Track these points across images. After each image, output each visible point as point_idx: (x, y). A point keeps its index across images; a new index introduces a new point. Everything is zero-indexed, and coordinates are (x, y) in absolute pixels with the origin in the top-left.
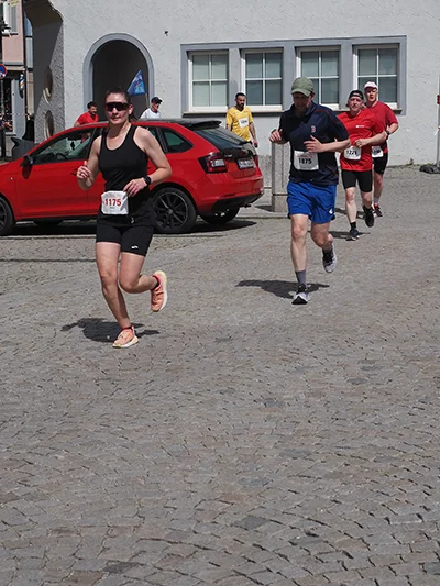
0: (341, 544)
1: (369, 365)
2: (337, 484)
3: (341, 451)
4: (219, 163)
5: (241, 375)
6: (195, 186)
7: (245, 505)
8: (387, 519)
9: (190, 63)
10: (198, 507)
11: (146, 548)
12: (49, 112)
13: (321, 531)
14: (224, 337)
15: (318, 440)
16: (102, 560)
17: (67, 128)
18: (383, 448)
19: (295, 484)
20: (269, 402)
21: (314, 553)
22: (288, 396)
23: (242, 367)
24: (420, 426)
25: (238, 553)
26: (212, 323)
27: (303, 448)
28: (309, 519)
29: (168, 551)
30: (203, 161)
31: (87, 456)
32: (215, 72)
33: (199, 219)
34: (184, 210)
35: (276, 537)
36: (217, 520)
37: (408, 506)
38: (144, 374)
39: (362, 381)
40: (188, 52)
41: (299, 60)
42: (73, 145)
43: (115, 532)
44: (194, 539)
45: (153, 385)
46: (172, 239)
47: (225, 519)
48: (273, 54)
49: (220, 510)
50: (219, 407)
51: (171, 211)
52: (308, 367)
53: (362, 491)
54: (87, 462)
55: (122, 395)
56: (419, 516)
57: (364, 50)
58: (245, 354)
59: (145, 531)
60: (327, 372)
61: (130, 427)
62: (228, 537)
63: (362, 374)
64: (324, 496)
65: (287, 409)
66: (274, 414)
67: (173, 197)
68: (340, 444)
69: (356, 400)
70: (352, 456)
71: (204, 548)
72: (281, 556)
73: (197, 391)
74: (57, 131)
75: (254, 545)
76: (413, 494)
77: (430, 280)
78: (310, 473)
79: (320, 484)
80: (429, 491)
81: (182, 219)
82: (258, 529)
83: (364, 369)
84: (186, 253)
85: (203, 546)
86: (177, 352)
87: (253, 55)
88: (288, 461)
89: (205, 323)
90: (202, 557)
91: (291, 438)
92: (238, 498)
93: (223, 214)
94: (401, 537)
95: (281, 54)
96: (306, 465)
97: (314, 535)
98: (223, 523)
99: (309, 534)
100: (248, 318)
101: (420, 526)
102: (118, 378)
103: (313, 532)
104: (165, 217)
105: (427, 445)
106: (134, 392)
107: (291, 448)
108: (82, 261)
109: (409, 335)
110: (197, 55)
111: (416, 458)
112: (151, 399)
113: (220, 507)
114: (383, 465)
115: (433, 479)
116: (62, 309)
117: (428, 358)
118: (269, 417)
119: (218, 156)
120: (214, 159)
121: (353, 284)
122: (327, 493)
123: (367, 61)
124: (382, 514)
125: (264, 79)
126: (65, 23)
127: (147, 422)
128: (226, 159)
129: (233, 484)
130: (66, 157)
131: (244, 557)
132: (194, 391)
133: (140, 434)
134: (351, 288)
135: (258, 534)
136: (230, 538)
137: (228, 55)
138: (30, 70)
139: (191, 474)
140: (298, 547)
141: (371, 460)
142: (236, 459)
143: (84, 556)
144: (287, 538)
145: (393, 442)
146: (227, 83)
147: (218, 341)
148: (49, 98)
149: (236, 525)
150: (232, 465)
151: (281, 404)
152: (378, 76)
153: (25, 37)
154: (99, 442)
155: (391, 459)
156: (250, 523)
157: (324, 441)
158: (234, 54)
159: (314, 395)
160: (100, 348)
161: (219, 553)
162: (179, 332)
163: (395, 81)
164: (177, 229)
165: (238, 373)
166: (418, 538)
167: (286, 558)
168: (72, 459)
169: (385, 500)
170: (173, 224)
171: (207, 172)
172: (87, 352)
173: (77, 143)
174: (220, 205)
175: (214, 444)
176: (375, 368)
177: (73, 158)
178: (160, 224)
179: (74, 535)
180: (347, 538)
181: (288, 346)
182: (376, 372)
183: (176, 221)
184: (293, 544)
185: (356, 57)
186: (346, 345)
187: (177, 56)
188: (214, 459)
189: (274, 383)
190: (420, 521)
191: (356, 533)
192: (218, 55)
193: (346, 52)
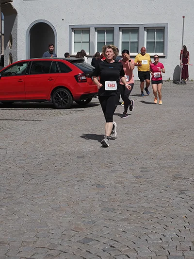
0: (125, 251)
1: (144, 170)
2: (126, 223)
3: (129, 209)
4: (83, 78)
5: (87, 173)
6: (72, 88)
7: (84, 232)
8: (147, 240)
9: (73, 33)
10: (63, 233)
11: (38, 251)
12: (10, 54)
13: (116, 245)
14: (81, 156)
15: (119, 203)
16: (18, 257)
17: (18, 60)
18: (147, 208)
19: (107, 223)
20: (98, 186)
21: (113, 255)
22: (107, 183)
23: (88, 170)
24: (165, 198)
25: (79, 254)
26: (77, 150)
27: (112, 207)
28: (112, 240)
29: (48, 253)
30: (76, 77)
31: (16, 209)
32: (84, 37)
33: (74, 102)
34: (67, 98)
35: (96, 247)
36: (71, 239)
37: (156, 235)
38: (44, 172)
39: (140, 177)
40: (72, 28)
41: (121, 33)
42: (19, 69)
43: (25, 244)
44: (60, 248)
45: (48, 177)
46: (62, 111)
47: (75, 239)
48: (110, 30)
49: (73, 235)
50: (76, 188)
51: (62, 99)
52: (117, 170)
53: (136, 227)
54: (15, 212)
55: (33, 181)
56: (161, 239)
57: (149, 30)
58: (89, 164)
59: (38, 244)
60: (125, 173)
61: (36, 196)
62: (75, 247)
63: (141, 174)
64: (119, 229)
65: (106, 189)
66: (100, 191)
67: (63, 92)
68: (128, 206)
69: (137, 185)
70: (133, 211)
71: (64, 252)
72: (98, 256)
73: (67, 180)
74: (13, 62)
75: (87, 251)
76: (159, 229)
77: (174, 132)
78: (114, 218)
79: (118, 223)
80: (166, 228)
81: (67, 102)
82: (89, 244)
83: (141, 171)
84: (67, 117)
85: (64, 251)
86: (60, 162)
87: (101, 30)
88: (105, 213)
89: (73, 149)
90: (63, 256)
91: (107, 202)
92: (81, 229)
93: (85, 101)
94: (152, 249)
95: (113, 30)
96: (112, 214)
97: (113, 247)
98: (74, 241)
99: (111, 246)
100: (92, 147)
101: (161, 243)
102: (32, 173)
103: (113, 245)
104: (59, 101)
105: (167, 207)
106: (39, 180)
107: (107, 207)
108: (21, 120)
109: (162, 157)
110: (76, 30)
111: (161, 212)
112: (46, 183)
113: (73, 233)
114: (146, 216)
115: (168, 222)
116: (10, 141)
117: (170, 167)
118: (98, 193)
119: (83, 75)
120: (81, 76)
121: (140, 133)
122: (121, 228)
123: (151, 34)
124: (144, 238)
125: (105, 41)
126: (18, 14)
127: (43, 194)
128: (86, 76)
129: (79, 223)
130: (16, 74)
131: (82, 257)
132: (66, 180)
133: (40, 199)
134: (139, 135)
135: (89, 246)
136: (76, 247)
137: (90, 30)
138: (3, 35)
139: (61, 218)
140: (106, 252)
141: (142, 213)
142: (82, 211)
143: (10, 255)
144: (101, 248)
145: (152, 205)
146: (89, 42)
147: (78, 157)
148: (11, 47)
149: (79, 242)
150: (80, 214)
151: (104, 187)
152: (155, 41)
153: (1, 20)
154: (21, 203)
155: (150, 213)
156: (86, 241)
157: (121, 204)
158: (92, 30)
159: (118, 183)
160: (25, 160)
161: (70, 254)
162: (61, 153)
163: (163, 43)
164: (64, 107)
165: (85, 172)
166: (159, 249)
167: (100, 257)
168: (8, 210)
169: (146, 231)
170: (63, 104)
171: (78, 82)
172: (20, 161)
173: (21, 68)
174: (83, 97)
175: (72, 204)
176: (147, 171)
177: (19, 74)
178: (57, 104)
179: (6, 245)
180: (128, 248)
181: (109, 160)
182: (147, 173)
183: (64, 103)
184: (104, 251)
185: (146, 32)
186: (134, 160)
187: (68, 30)
188: (72, 211)
189: (101, 177)
190: (161, 241)
191: (132, 246)
192: (86, 30)
193: (141, 30)
